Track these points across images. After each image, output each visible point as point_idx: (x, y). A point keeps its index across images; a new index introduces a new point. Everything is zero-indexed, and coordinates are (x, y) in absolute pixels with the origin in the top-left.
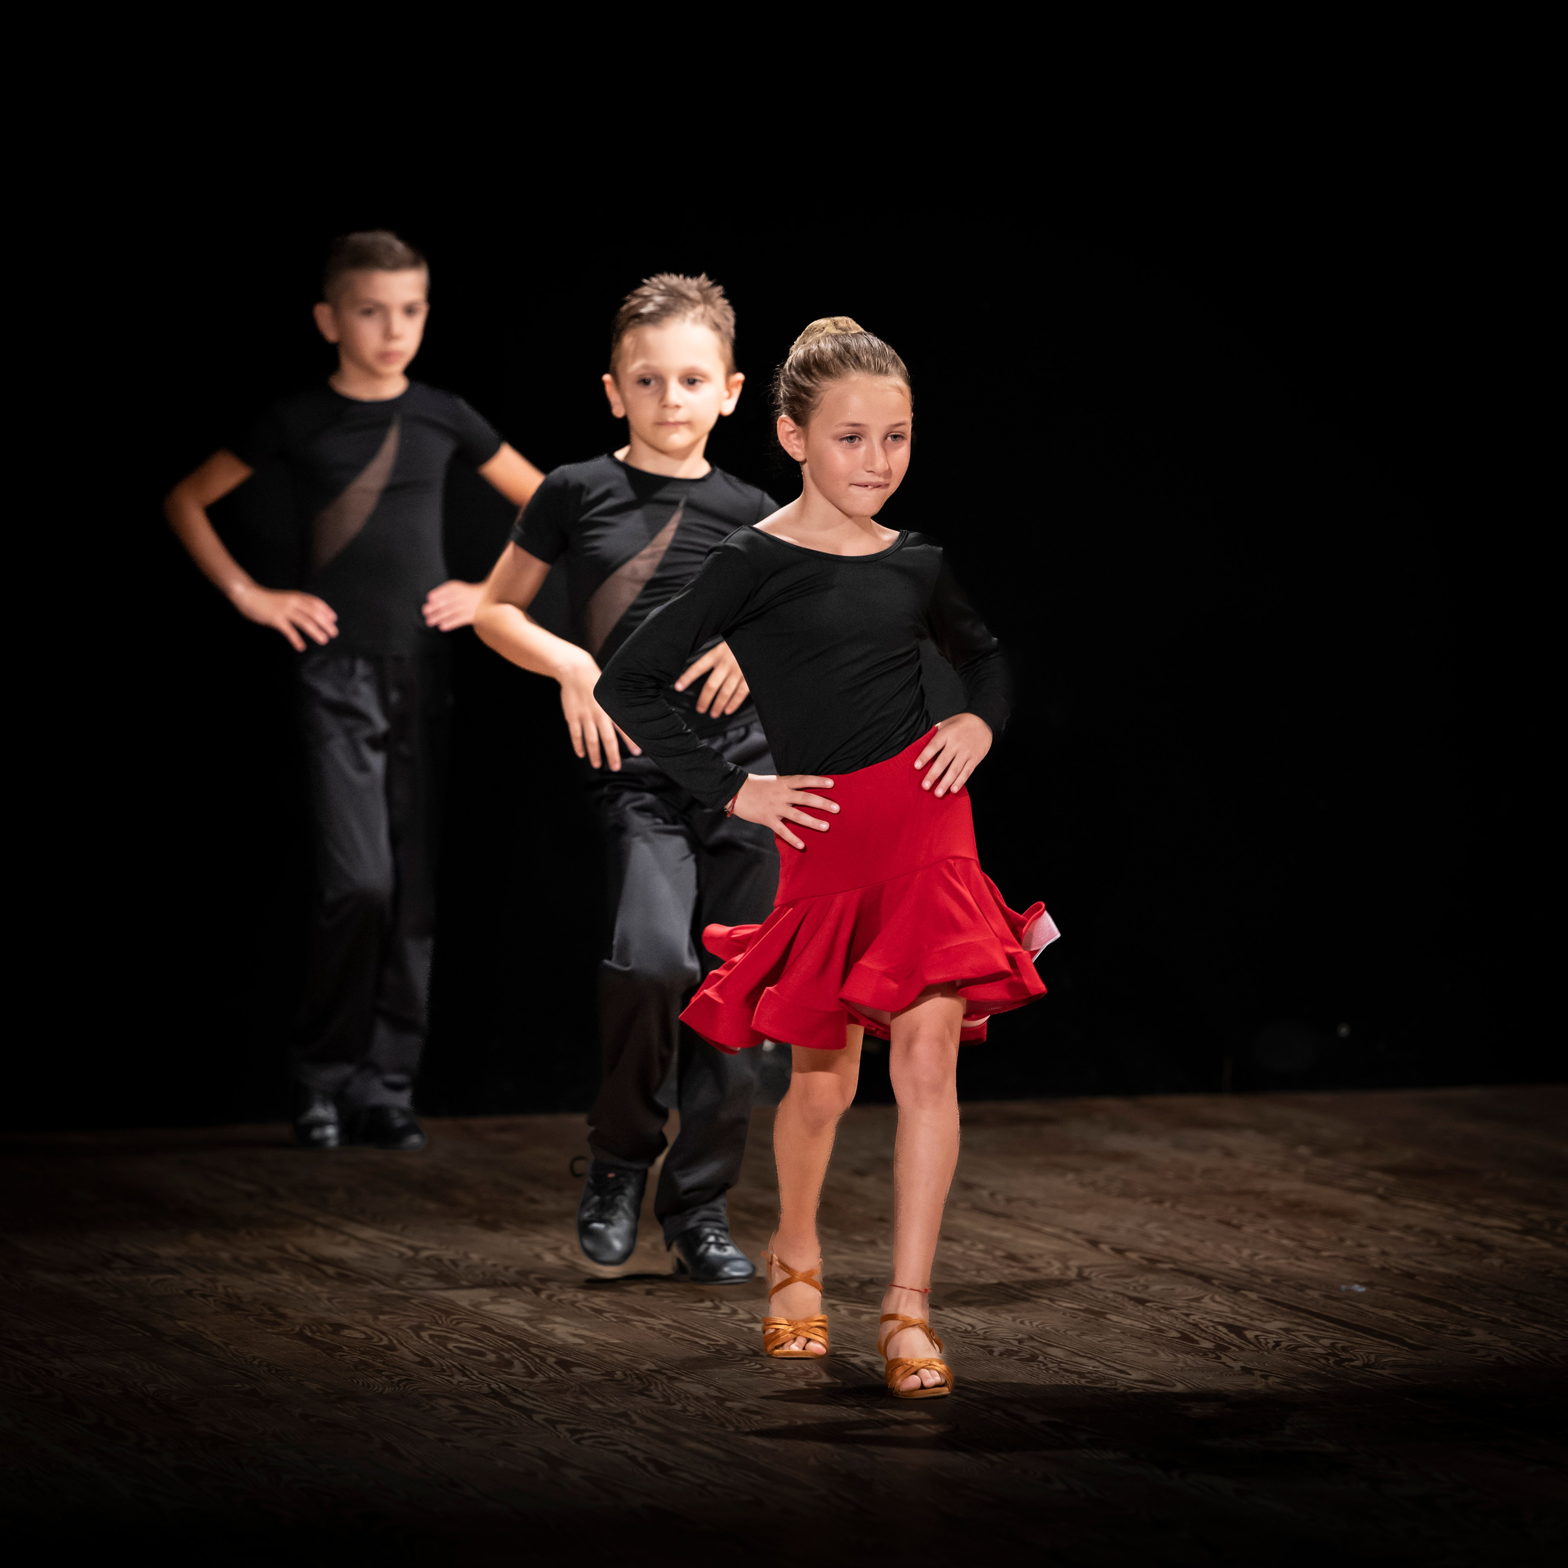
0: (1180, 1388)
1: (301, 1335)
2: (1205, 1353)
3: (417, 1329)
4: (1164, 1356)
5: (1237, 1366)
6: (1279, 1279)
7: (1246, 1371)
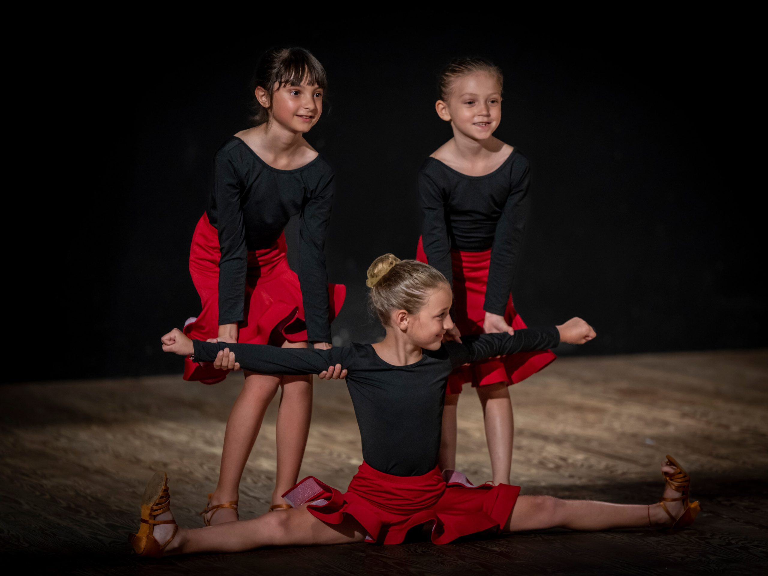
0: (543, 484)
1: (150, 468)
2: (551, 469)
3: (201, 465)
4: (534, 471)
5: (567, 474)
6: (578, 438)
7: (571, 476)
